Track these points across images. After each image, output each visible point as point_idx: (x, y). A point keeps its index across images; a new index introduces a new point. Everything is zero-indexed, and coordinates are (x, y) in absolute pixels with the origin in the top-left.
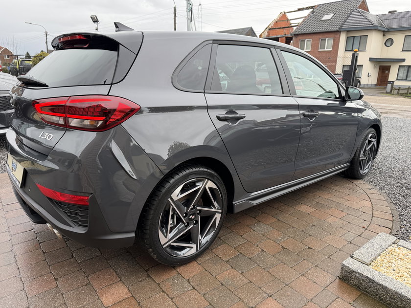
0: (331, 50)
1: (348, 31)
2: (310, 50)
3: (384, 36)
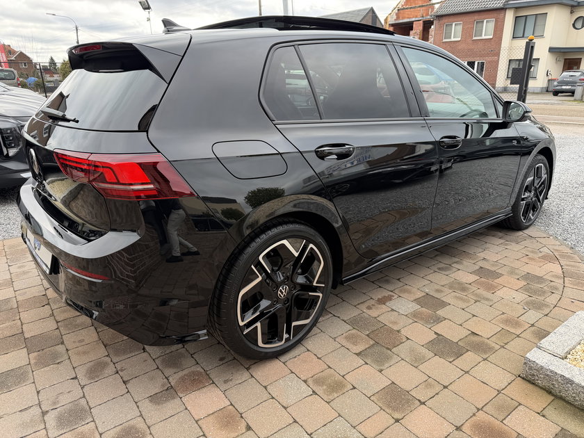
0: (491, 37)
1: (517, 8)
2: (459, 39)
3: (572, 12)
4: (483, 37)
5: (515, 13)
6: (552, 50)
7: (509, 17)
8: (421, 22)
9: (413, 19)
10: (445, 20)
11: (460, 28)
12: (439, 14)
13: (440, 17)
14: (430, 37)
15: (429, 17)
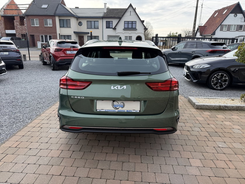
0: (52, 26)
1: (59, 16)
2: (39, 26)
3: (77, 20)
4: (49, 26)
5: (59, 18)
6: (75, 32)
7: (57, 20)
8: (18, 17)
9: (14, 15)
10: (30, 17)
11: (38, 21)
12: (27, 14)
13: (28, 16)
14: (25, 24)
15: (22, 15)
